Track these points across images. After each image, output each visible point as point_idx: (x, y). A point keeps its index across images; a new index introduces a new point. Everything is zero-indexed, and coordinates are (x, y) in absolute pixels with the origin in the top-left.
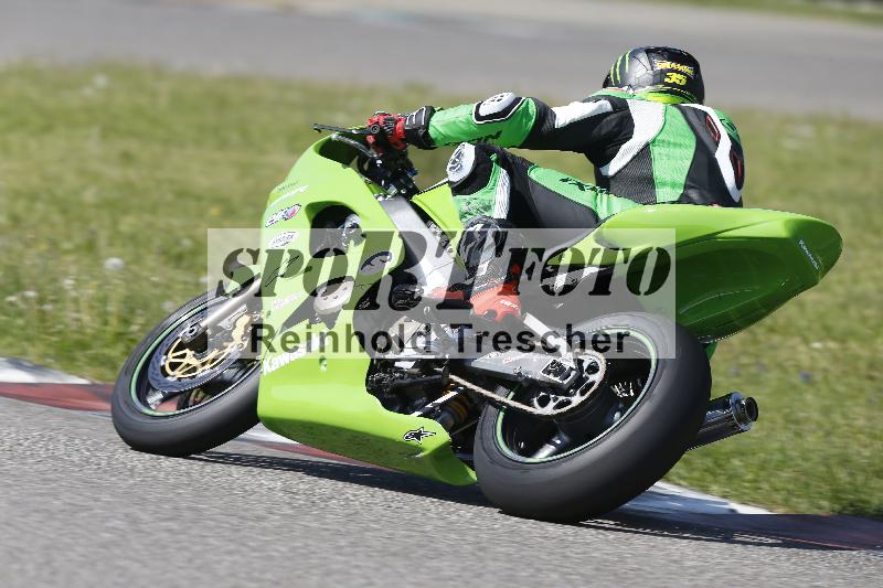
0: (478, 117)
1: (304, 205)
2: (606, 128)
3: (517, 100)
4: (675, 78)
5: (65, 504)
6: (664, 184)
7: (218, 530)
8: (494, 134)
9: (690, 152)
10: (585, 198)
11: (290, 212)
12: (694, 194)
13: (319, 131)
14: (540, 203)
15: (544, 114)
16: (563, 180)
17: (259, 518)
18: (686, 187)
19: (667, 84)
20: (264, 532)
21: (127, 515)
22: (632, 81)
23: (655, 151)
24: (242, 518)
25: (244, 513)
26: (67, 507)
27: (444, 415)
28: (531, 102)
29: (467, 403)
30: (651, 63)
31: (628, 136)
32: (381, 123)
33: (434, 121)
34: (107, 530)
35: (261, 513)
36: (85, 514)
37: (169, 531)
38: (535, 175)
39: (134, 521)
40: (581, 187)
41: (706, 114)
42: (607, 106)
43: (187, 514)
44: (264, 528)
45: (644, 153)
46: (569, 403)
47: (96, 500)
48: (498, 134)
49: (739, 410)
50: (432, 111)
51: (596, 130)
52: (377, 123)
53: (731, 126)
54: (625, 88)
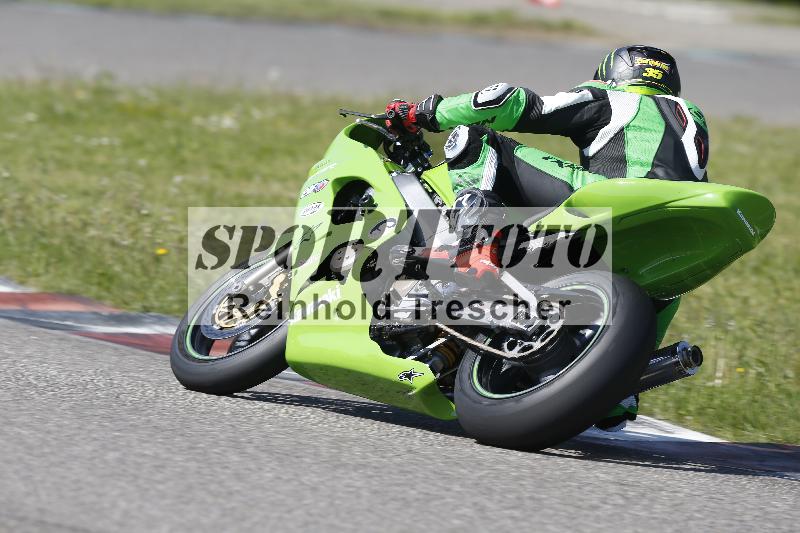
0: (476, 104)
1: (332, 179)
2: (587, 113)
3: (509, 90)
4: (651, 73)
5: (420, 493)
6: (635, 163)
7: (556, 518)
8: (490, 119)
9: (660, 136)
10: (563, 174)
11: (320, 185)
12: (660, 172)
13: (345, 116)
14: (524, 178)
15: (533, 101)
16: (546, 159)
17: (594, 508)
18: (654, 165)
19: (646, 78)
20: (598, 519)
21: (475, 504)
22: (615, 75)
23: (629, 135)
24: (579, 507)
25: (580, 503)
26: (421, 496)
27: (435, 359)
28: (522, 91)
29: (455, 349)
30: (632, 60)
31: (607, 122)
32: (397, 109)
33: (440, 107)
34: (459, 517)
35: (595, 502)
36: (437, 503)
37: (512, 518)
38: (520, 153)
39: (482, 509)
40: (560, 164)
41: (677, 104)
42: (589, 96)
43: (528, 503)
44: (598, 516)
45: (619, 137)
46: (531, 347)
47: (448, 490)
48: (493, 119)
49: (685, 357)
50: (439, 99)
51: (579, 115)
52: (394, 109)
53: (699, 114)
54: (609, 82)
